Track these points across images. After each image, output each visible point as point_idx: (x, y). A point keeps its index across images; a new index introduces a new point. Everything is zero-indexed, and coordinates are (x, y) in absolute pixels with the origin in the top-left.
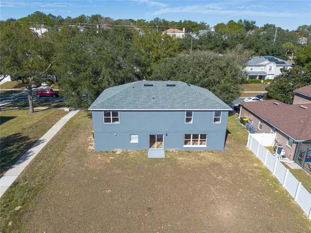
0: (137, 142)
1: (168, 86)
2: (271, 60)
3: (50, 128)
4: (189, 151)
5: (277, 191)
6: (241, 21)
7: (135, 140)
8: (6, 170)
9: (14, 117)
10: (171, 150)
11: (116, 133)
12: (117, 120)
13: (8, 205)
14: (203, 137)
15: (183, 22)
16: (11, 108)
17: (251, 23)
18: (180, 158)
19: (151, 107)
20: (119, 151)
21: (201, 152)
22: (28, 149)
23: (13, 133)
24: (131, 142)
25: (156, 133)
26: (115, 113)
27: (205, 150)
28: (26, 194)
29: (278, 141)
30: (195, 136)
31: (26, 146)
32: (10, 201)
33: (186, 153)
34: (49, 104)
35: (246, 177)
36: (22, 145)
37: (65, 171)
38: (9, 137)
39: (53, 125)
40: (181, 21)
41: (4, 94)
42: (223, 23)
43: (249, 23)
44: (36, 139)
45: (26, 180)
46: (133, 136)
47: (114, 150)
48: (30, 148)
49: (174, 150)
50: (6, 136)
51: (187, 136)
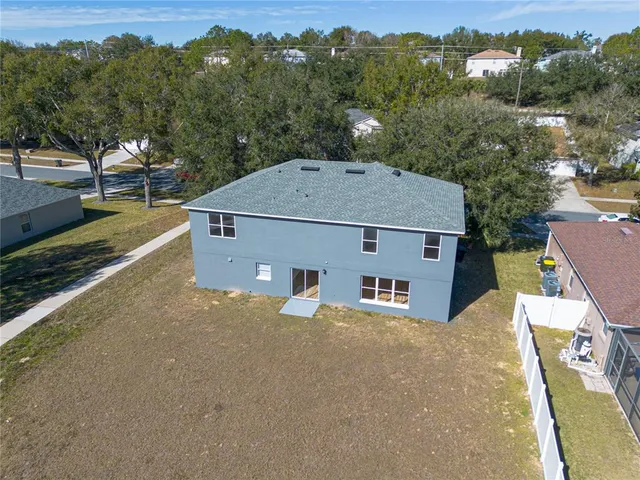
0: (269, 279)
1: (348, 172)
4: (369, 313)
5: (511, 431)
7: (265, 275)
8: (44, 298)
9: (118, 213)
10: (335, 306)
11: (230, 256)
12: (232, 232)
13: (14, 352)
14: (403, 286)
15: (521, 33)
16: (126, 197)
18: (341, 324)
19: (295, 213)
20: (235, 293)
21: (395, 318)
22: (98, 268)
23: (96, 239)
24: (258, 278)
25: (305, 267)
26: (228, 219)
28: (48, 340)
30: (385, 284)
31: (100, 263)
32: (21, 346)
33: (361, 316)
36: (96, 260)
37: (128, 314)
38: (87, 244)
39: (165, 232)
40: (517, 32)
41: (132, 172)
44: (121, 253)
45: (63, 318)
46: (262, 267)
47: (228, 290)
48: (102, 267)
49: (341, 305)
50: (82, 243)
51: (368, 281)
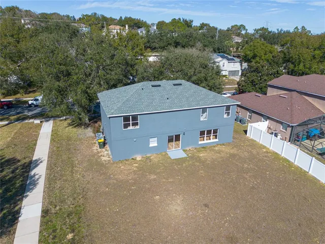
0: (156, 145)
1: (174, 85)
2: (223, 57)
3: (35, 145)
4: (204, 147)
5: (293, 169)
6: (180, 19)
7: (153, 143)
10: (188, 149)
11: (135, 138)
12: (137, 124)
15: (123, 18)
17: (189, 22)
18: (201, 155)
20: (139, 158)
21: (215, 146)
24: (150, 146)
25: (174, 134)
26: (135, 118)
27: (217, 144)
28: (67, 220)
29: (272, 127)
30: (209, 132)
31: (22, 169)
32: (54, 231)
33: (202, 149)
34: (7, 118)
35: (265, 162)
36: (16, 169)
40: (121, 17)
42: (163, 21)
43: (187, 22)
44: (28, 159)
45: (56, 205)
46: (151, 140)
47: (134, 157)
48: (30, 171)
49: (190, 148)
51: (202, 133)
